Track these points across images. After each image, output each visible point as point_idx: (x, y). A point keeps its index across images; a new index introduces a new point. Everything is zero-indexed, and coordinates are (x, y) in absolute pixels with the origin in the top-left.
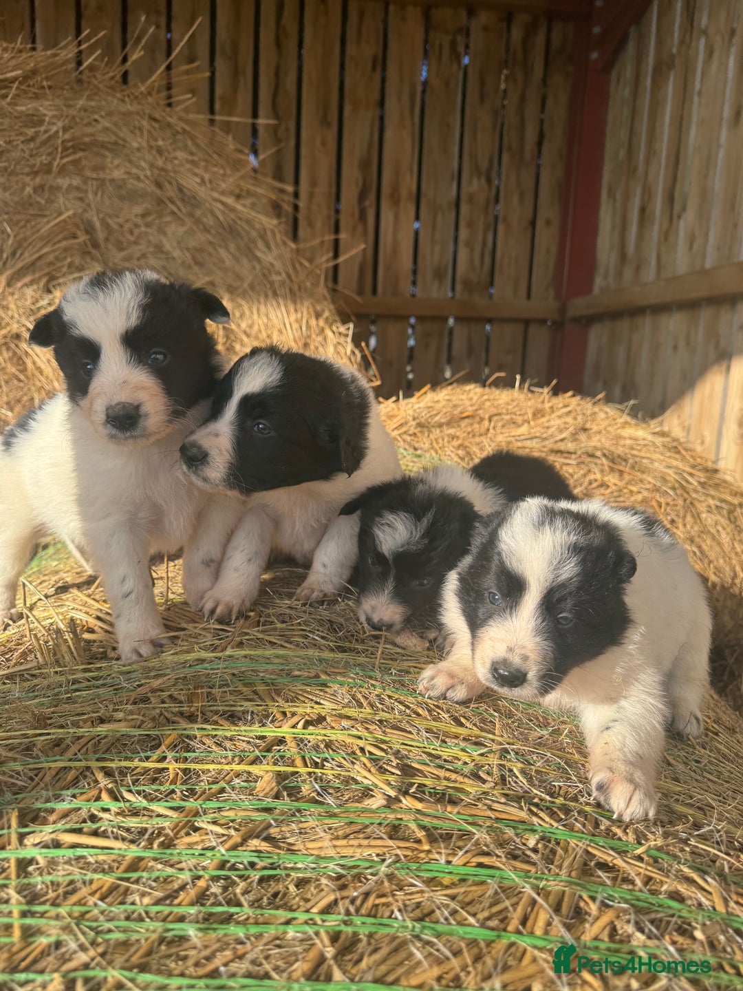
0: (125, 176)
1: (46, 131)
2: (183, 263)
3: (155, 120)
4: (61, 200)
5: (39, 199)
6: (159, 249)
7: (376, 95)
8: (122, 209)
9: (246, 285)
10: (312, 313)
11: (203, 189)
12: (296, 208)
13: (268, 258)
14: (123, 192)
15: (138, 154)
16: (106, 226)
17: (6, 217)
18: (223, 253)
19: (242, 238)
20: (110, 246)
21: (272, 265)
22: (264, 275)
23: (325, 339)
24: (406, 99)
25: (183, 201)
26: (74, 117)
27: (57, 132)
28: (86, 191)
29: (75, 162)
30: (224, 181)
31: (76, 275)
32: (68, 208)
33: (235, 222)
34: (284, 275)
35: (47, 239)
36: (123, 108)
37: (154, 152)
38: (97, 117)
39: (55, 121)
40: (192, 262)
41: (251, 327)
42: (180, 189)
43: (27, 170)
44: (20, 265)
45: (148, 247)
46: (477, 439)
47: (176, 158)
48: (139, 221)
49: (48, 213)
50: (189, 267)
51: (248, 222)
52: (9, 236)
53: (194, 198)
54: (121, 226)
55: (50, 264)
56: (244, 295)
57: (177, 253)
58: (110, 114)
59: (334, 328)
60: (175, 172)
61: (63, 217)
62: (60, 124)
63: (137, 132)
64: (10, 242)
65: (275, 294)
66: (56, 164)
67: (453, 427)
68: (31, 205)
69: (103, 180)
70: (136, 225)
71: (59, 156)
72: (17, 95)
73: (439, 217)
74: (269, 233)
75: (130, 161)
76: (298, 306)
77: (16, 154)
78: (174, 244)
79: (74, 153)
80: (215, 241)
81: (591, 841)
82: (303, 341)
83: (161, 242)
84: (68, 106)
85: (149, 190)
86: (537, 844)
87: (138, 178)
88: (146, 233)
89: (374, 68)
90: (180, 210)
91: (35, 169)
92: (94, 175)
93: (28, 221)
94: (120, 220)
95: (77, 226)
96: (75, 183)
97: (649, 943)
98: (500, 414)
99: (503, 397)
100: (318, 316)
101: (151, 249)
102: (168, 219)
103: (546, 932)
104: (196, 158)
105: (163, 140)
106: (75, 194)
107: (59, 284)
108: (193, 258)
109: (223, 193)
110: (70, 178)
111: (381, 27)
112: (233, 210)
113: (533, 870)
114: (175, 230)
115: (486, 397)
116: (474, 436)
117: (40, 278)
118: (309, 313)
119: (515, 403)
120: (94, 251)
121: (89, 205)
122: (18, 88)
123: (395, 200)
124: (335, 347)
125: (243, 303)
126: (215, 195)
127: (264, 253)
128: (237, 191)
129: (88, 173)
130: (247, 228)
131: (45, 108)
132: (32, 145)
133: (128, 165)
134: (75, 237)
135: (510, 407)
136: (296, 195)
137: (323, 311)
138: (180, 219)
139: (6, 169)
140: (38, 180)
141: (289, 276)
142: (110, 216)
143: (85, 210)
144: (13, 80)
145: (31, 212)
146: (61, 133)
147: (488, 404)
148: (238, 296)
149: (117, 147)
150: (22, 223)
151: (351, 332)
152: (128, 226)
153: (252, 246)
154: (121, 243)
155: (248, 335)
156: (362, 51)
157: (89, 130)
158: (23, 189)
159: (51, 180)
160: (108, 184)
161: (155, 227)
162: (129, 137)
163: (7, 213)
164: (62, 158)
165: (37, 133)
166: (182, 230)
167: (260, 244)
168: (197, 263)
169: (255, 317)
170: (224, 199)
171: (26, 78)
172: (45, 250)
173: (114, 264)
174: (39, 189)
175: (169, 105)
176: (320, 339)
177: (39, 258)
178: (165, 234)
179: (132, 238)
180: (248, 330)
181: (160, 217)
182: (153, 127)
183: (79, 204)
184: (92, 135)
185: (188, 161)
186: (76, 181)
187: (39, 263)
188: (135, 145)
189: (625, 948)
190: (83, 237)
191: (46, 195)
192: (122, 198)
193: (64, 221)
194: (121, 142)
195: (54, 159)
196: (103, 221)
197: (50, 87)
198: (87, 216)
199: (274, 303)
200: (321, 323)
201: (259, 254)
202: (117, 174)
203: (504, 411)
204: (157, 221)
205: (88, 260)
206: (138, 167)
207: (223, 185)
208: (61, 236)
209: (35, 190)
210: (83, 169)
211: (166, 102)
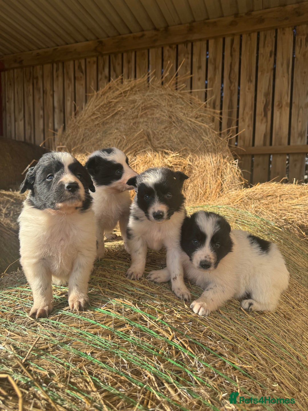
0: (160, 116)
1: (137, 105)
2: (177, 143)
3: (171, 95)
4: (141, 126)
5: (134, 127)
6: (170, 139)
7: (272, 66)
8: (158, 127)
9: (198, 148)
10: (222, 157)
11: (184, 117)
12: (221, 118)
13: (206, 139)
14: (159, 121)
15: (164, 108)
16: (154, 133)
17: (125, 133)
18: (191, 138)
19: (197, 132)
20: (154, 140)
21: (208, 141)
22: (204, 145)
23: (227, 166)
24: (285, 66)
25: (178, 122)
26: (145, 99)
27: (140, 104)
28: (148, 122)
29: (146, 113)
30: (192, 113)
31: (143, 150)
32: (142, 128)
33: (195, 127)
34: (211, 144)
35: (135, 139)
36: (161, 93)
37: (169, 106)
38: (152, 97)
39: (140, 101)
40: (180, 143)
41: (199, 163)
42: (177, 118)
43: (131, 118)
44: (127, 148)
45: (166, 139)
46: (275, 205)
47: (176, 107)
48: (163, 130)
49: (137, 131)
50: (179, 144)
51: (200, 126)
52: (125, 139)
53: (182, 120)
54: (158, 133)
55: (136, 147)
56: (197, 152)
57: (175, 140)
58: (156, 96)
59: (231, 162)
60: (176, 112)
61: (140, 132)
62: (141, 102)
63: (164, 101)
64: (125, 141)
65: (208, 151)
66: (139, 115)
67: (265, 200)
68: (132, 129)
69: (153, 118)
70: (163, 132)
71: (140, 112)
72: (129, 95)
73: (301, 111)
74: (207, 130)
75: (162, 111)
76: (217, 154)
77: (128, 113)
78: (174, 137)
79: (145, 110)
80: (188, 134)
81: (145, 314)
82: (217, 168)
83: (170, 136)
84: (144, 96)
85: (167, 119)
86: (129, 311)
87: (164, 116)
88: (166, 134)
89: (271, 56)
90: (177, 126)
91: (134, 117)
92: (151, 117)
93: (131, 134)
94: (158, 131)
95: (144, 134)
96: (145, 120)
97: (135, 336)
98: (285, 194)
99: (287, 187)
100: (224, 158)
101: (167, 139)
102: (173, 128)
103: (109, 326)
104: (183, 106)
105: (172, 101)
106: (145, 124)
107: (138, 154)
108: (180, 141)
109: (191, 118)
110: (144, 119)
111: (274, 39)
112: (194, 123)
113: (120, 314)
114: (175, 132)
115: (279, 187)
116: (273, 203)
117: (133, 152)
118: (220, 157)
119: (292, 190)
120: (149, 142)
121: (149, 127)
122: (129, 93)
123: (280, 107)
124: (230, 169)
125: (196, 155)
126: (188, 118)
127: (206, 137)
128: (197, 116)
129: (149, 116)
130: (199, 129)
131: (137, 97)
132: (133, 110)
133: (161, 112)
134: (143, 138)
135: (289, 192)
136: (221, 114)
137: (226, 156)
138: (177, 128)
139: (125, 118)
140: (134, 121)
141: (213, 143)
142: (155, 130)
143: (148, 129)
144: (128, 91)
145: (132, 131)
146: (141, 104)
147: (279, 190)
148: (195, 153)
149: (157, 106)
150: (129, 135)
151: (237, 163)
152: (160, 132)
153: (201, 134)
154: (158, 138)
155: (197, 167)
156: (266, 50)
157: (150, 102)
158: (130, 124)
159: (138, 120)
160: (154, 119)
161: (169, 132)
162: (162, 103)
163: (125, 132)
164: (141, 112)
165: (134, 106)
166: (177, 132)
167: (204, 134)
168: (182, 143)
169: (201, 160)
170: (191, 119)
171: (132, 89)
172: (135, 143)
173: (155, 145)
174: (135, 123)
175: (177, 89)
176: (225, 166)
177: (133, 146)
178: (172, 134)
179: (161, 136)
180: (198, 165)
181: (170, 128)
182: (170, 98)
183: (146, 127)
184: (151, 104)
185: (180, 108)
186: (145, 119)
187: (133, 147)
188: (164, 105)
189: (128, 336)
190: (146, 138)
191: (137, 125)
192: (158, 123)
193: (141, 133)
194: (159, 105)
195: (139, 113)
196: (152, 131)
197: (138, 91)
198: (148, 130)
199: (208, 154)
200: (225, 161)
201: (203, 137)
202: (158, 115)
203: (287, 193)
204: (169, 130)
205: (147, 144)
206: (164, 112)
207: (191, 114)
208: (139, 138)
209: (133, 124)
210: (147, 115)
211: (175, 88)
